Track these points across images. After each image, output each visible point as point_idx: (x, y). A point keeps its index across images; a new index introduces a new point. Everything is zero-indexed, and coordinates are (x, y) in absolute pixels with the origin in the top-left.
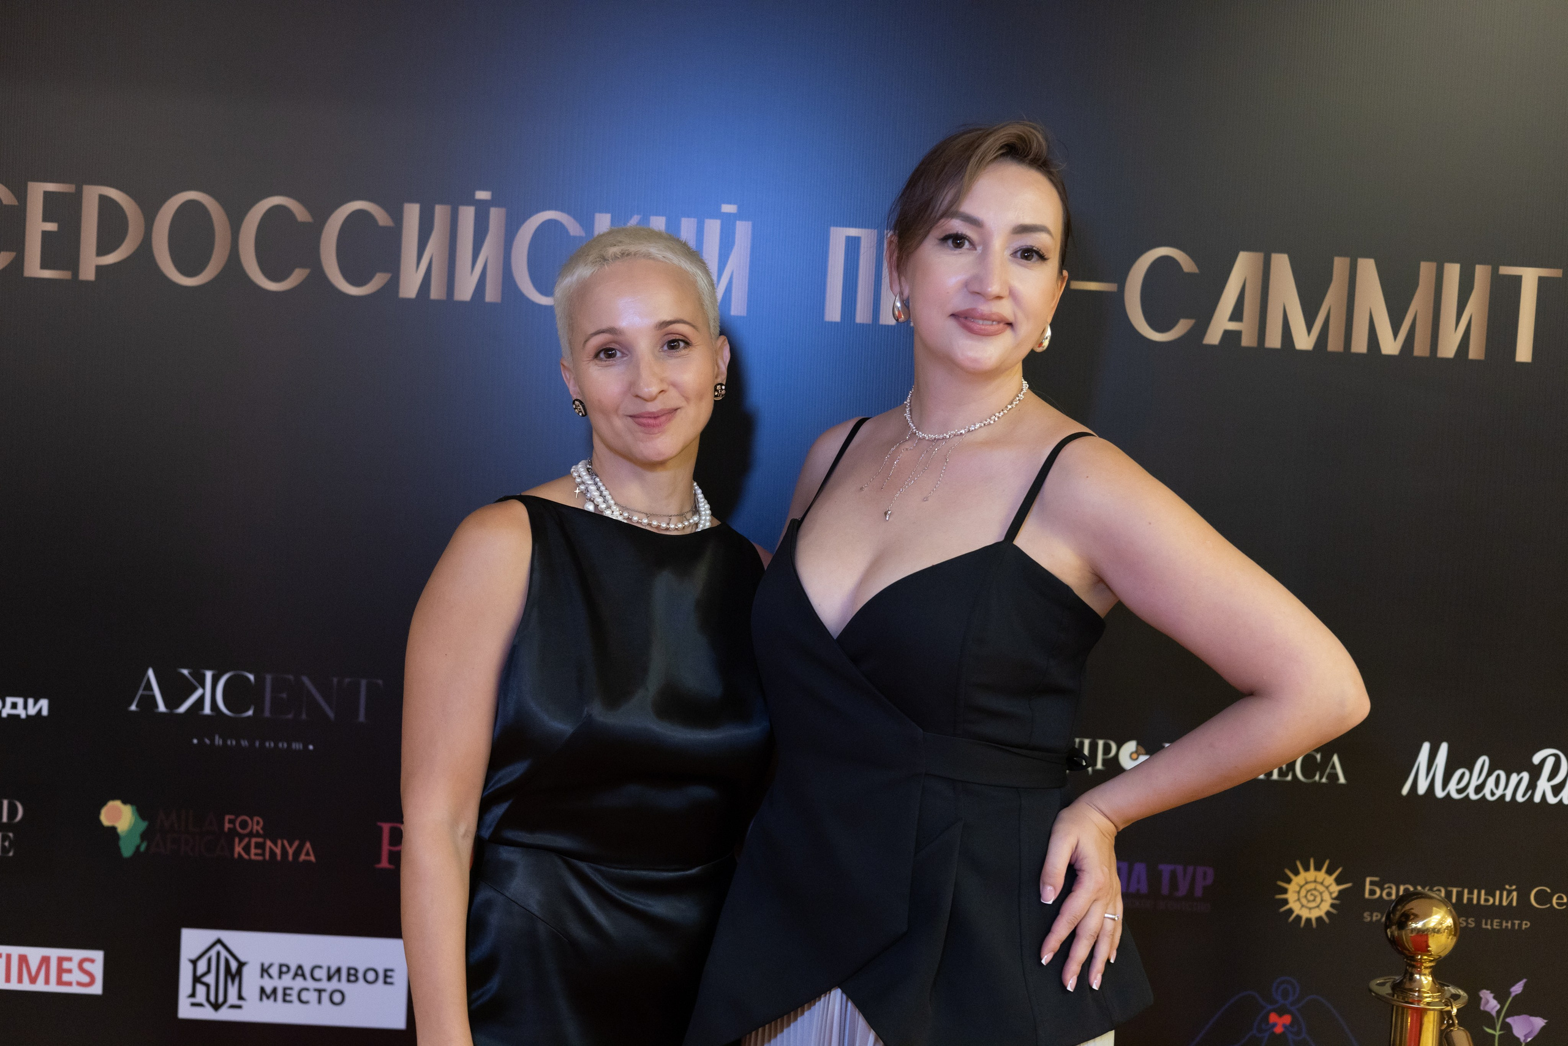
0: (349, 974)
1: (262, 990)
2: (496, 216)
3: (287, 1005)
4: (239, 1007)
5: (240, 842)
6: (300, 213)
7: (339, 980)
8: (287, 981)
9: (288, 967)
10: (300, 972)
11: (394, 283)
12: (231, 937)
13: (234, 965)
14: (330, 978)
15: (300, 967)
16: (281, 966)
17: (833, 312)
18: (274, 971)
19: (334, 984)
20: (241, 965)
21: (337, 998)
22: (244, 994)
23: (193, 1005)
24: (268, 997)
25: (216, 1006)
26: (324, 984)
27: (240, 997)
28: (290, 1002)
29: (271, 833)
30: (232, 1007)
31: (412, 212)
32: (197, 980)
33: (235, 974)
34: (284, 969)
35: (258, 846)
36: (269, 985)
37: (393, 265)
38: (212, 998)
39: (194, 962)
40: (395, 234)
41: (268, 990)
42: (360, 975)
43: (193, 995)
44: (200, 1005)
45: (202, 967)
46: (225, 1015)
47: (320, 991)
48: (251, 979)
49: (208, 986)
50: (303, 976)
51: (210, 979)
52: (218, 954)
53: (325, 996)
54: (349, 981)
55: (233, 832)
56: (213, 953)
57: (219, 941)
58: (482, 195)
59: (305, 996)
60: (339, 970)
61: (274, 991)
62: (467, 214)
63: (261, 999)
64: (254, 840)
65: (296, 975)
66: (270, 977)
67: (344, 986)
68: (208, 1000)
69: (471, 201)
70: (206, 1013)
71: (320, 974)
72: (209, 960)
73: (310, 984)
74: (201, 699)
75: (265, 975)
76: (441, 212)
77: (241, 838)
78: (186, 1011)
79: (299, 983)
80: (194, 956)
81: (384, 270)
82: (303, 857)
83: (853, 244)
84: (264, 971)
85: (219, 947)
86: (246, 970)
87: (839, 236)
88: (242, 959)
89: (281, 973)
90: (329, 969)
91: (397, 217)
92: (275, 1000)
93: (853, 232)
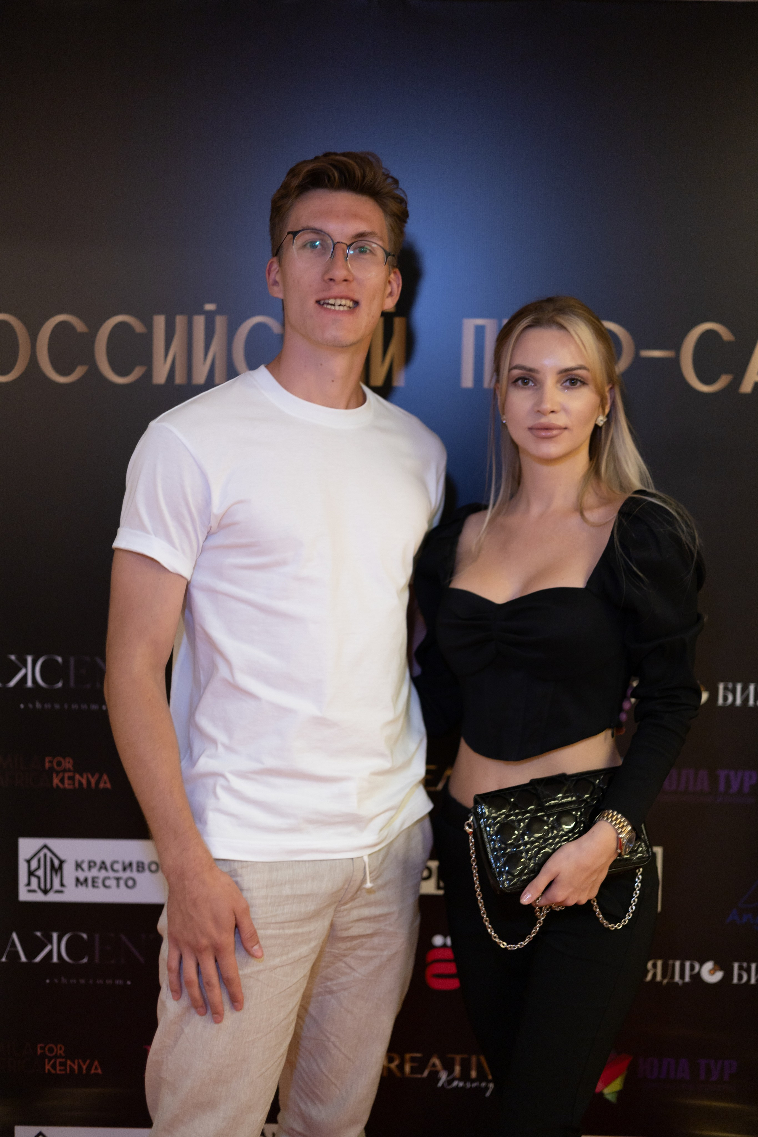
0: (138, 866)
1: (77, 880)
2: (220, 322)
3: (95, 890)
4: (61, 892)
5: (57, 775)
6: (79, 326)
7: (131, 870)
8: (94, 872)
9: (95, 863)
10: (103, 866)
11: (148, 374)
12: (53, 843)
13: (56, 863)
14: (124, 869)
15: (103, 863)
16: (90, 862)
17: (468, 381)
18: (85, 866)
19: (128, 874)
20: (62, 862)
21: (130, 883)
22: (65, 882)
23: (30, 891)
24: (82, 884)
25: (45, 892)
26: (121, 874)
27: (62, 885)
28: (97, 887)
29: (79, 769)
30: (57, 892)
31: (160, 322)
32: (31, 873)
33: (57, 869)
34: (91, 865)
35: (70, 778)
36: (82, 876)
37: (147, 361)
38: (42, 886)
39: (29, 862)
40: (148, 338)
41: (82, 879)
42: (146, 867)
43: (29, 884)
44: (34, 891)
45: (34, 864)
46: (52, 897)
47: (118, 879)
48: (69, 872)
49: (39, 878)
50: (106, 869)
51: (40, 873)
52: (45, 856)
53: (122, 883)
54: (138, 871)
55: (52, 770)
56: (41, 855)
57: (45, 846)
58: (210, 307)
59: (108, 883)
60: (130, 864)
61: (86, 880)
62: (200, 322)
63: (77, 885)
64: (67, 775)
65: (101, 868)
66: (83, 870)
67: (135, 874)
68: (39, 887)
69: (201, 311)
70: (39, 897)
71: (118, 867)
72: (39, 860)
73: (111, 874)
74: (25, 677)
75: (80, 870)
76: (180, 321)
77: (58, 773)
78: (24, 895)
79: (103, 874)
80: (28, 857)
81: (141, 364)
82: (102, 785)
83: (480, 331)
84: (78, 866)
85: (45, 851)
86: (65, 866)
87: (470, 325)
88: (62, 857)
89: (90, 867)
90: (124, 863)
91: (149, 325)
92: (87, 886)
93: (480, 322)
